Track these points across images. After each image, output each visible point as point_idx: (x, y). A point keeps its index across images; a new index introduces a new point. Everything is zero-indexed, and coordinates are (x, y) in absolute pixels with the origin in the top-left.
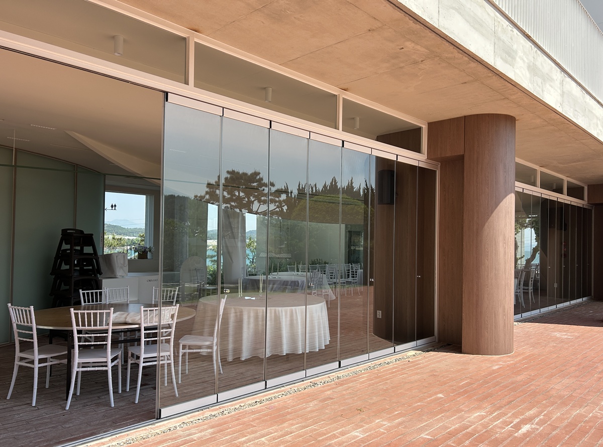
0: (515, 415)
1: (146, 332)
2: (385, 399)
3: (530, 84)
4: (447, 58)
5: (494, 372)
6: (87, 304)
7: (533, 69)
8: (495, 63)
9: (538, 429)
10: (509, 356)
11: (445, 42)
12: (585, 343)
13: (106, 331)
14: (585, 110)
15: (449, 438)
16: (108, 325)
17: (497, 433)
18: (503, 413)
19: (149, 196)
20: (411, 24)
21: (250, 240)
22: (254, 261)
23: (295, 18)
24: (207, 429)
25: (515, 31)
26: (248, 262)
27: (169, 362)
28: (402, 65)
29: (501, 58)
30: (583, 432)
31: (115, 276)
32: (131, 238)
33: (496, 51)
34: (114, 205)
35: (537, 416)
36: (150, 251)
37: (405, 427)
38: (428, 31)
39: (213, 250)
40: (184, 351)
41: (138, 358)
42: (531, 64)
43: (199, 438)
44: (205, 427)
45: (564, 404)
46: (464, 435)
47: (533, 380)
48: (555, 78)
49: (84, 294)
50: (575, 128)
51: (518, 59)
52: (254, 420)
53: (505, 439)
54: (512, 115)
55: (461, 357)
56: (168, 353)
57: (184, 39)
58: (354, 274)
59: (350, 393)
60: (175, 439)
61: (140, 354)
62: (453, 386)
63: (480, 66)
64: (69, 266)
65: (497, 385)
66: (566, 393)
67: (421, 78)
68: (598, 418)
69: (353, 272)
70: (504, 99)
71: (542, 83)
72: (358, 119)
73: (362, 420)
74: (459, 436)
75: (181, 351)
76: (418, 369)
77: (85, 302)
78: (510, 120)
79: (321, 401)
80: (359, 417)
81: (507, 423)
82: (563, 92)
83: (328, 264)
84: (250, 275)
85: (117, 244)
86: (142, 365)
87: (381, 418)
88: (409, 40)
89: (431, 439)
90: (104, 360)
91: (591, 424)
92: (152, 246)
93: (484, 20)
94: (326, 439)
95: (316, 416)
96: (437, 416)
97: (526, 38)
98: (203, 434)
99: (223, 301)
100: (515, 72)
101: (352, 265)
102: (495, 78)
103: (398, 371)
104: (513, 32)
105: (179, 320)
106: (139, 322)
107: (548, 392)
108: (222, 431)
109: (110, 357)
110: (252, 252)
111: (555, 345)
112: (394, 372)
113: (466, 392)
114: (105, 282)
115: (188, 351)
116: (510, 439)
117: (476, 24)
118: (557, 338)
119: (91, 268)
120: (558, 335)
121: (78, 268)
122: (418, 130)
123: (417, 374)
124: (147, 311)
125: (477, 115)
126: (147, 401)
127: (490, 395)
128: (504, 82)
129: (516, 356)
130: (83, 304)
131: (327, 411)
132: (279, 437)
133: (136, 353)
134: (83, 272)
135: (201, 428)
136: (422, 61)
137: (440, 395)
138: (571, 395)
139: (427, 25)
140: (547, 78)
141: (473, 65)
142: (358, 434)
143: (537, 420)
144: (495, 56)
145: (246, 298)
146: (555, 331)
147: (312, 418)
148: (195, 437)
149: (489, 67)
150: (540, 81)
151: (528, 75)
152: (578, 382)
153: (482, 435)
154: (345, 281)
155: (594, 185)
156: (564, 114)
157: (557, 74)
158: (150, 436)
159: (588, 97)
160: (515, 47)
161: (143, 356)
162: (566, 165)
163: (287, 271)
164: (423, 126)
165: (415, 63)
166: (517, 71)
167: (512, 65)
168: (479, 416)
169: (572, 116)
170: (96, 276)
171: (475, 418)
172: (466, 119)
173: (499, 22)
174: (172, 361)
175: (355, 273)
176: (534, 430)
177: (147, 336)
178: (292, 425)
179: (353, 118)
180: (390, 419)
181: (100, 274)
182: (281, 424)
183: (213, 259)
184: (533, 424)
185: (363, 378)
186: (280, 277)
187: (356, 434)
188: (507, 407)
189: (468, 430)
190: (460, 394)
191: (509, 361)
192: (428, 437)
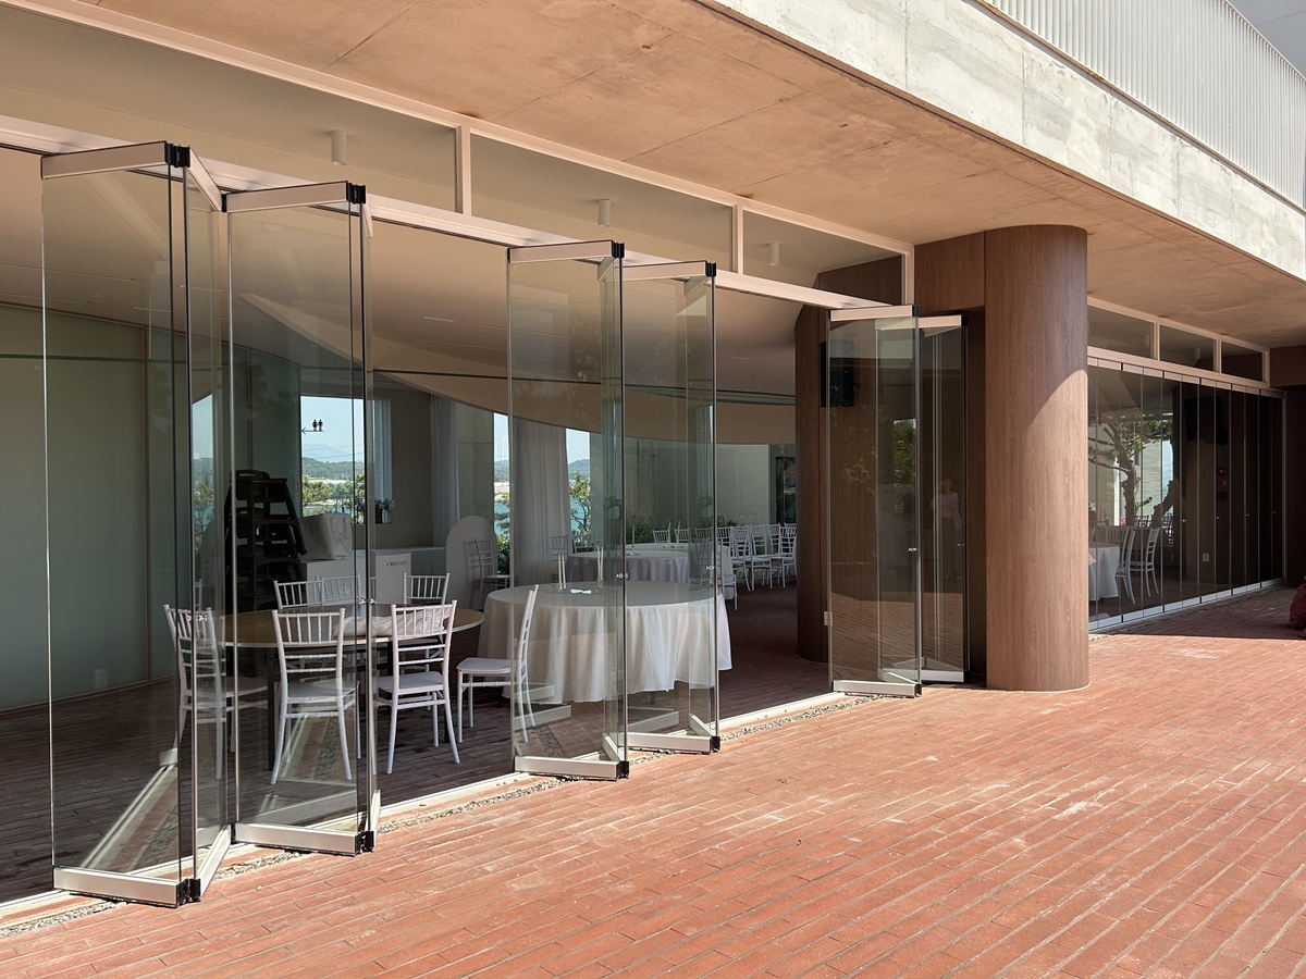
0: (1062, 788)
1: (401, 650)
2: (829, 765)
3: (1102, 171)
4: (930, 136)
5: (1042, 719)
6: (288, 606)
7: (1109, 140)
8: (1024, 140)
9: (1099, 808)
10: (1079, 693)
11: (922, 112)
12: (1238, 667)
13: (333, 649)
14: (1233, 206)
15: (935, 822)
16: (336, 638)
17: (1022, 815)
18: (1042, 785)
19: (380, 402)
20: (855, 86)
21: (578, 481)
22: (588, 523)
23: (646, 88)
24: (513, 811)
25: (1069, 71)
26: (575, 526)
27: (441, 702)
28: (848, 151)
29: (1038, 128)
30: (1183, 813)
31: (329, 555)
32: (336, 482)
33: (1027, 116)
34: (318, 422)
35: (1103, 789)
36: (387, 508)
37: (860, 806)
38: (888, 96)
39: (505, 503)
40: (467, 685)
41: (389, 696)
42: (1106, 131)
43: (501, 824)
44: (511, 807)
45: (1161, 770)
46: (962, 817)
47: (1114, 731)
48: (1159, 150)
49: (281, 588)
50: (1211, 243)
51: (1074, 124)
52: (593, 797)
53: (1036, 823)
54: (1077, 225)
55: (983, 695)
56: (440, 688)
57: (453, 130)
58: (787, 545)
59: (766, 756)
60: (462, 825)
61: (393, 689)
62: (957, 743)
63: (996, 146)
64: (246, 539)
65: (1041, 741)
66: (1170, 753)
67: (887, 171)
68: (1219, 792)
69: (787, 540)
70: (1054, 199)
71: (1130, 165)
72: (776, 245)
73: (784, 797)
74: (954, 819)
75: (462, 686)
76: (897, 715)
77: (284, 603)
78: (1077, 235)
79: (712, 768)
80: (777, 793)
81: (1043, 800)
82: (1179, 177)
83: (734, 525)
84: (579, 551)
85: (314, 496)
86: (396, 707)
87: (818, 793)
88: (856, 111)
89: (902, 824)
90: (332, 699)
91: (1200, 801)
92: (390, 498)
93: (999, 62)
94: (718, 824)
95: (702, 791)
96: (920, 789)
97: (1092, 81)
98: (507, 817)
99: (533, 595)
100: (1068, 150)
101: (783, 526)
102: (1029, 165)
103: (859, 719)
104: (1063, 74)
105: (457, 629)
106: (389, 632)
107: (1137, 750)
108: (539, 813)
109: (341, 697)
110: (583, 505)
111: (1175, 671)
112: (851, 722)
113: (980, 752)
114: (313, 569)
115: (472, 685)
116: (1043, 823)
117: (984, 72)
118: (1185, 659)
119: (285, 542)
120: (1187, 653)
121: (262, 543)
122: (897, 260)
123: (894, 724)
124: (402, 613)
125: (1009, 228)
126: (407, 770)
127: (1025, 757)
128: (1048, 170)
129: (1091, 692)
130: (281, 606)
131: (722, 783)
132: (637, 822)
133: (386, 688)
134: (269, 550)
135: (505, 809)
136: (885, 144)
137: (932, 758)
138: (1180, 756)
139: (884, 87)
140: (1140, 154)
141: (982, 145)
142: (775, 817)
143: (1101, 795)
144: (1024, 126)
145: (573, 591)
146: (1183, 647)
147: (696, 793)
148: (495, 822)
149: (1013, 147)
150: (1124, 160)
151: (1097, 152)
152: (1201, 735)
153: (995, 817)
154: (769, 560)
155: (1283, 348)
156: (1181, 219)
157: (1164, 143)
158: (418, 821)
159: (1239, 179)
160: (1068, 103)
161: (398, 692)
162: (1212, 313)
163: (650, 540)
164: (906, 253)
165: (873, 147)
166: (1075, 148)
167: (1062, 137)
168: (996, 789)
169: (1201, 222)
170: (294, 556)
171: (987, 792)
172: (988, 236)
173: (1033, 60)
174: (447, 701)
175: (789, 542)
176: (1090, 810)
177: (403, 657)
178: (661, 804)
179: (768, 245)
180: (832, 796)
181: (303, 553)
182: (641, 803)
183: (505, 521)
184: (1092, 801)
185: (793, 730)
186: (637, 552)
187: (771, 817)
188: (1051, 775)
189: (971, 811)
190: (968, 756)
191: (1076, 701)
192: (897, 821)
